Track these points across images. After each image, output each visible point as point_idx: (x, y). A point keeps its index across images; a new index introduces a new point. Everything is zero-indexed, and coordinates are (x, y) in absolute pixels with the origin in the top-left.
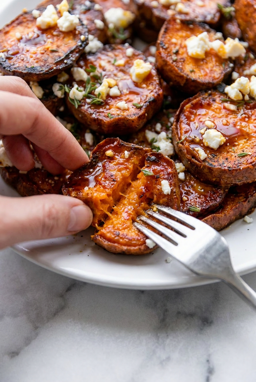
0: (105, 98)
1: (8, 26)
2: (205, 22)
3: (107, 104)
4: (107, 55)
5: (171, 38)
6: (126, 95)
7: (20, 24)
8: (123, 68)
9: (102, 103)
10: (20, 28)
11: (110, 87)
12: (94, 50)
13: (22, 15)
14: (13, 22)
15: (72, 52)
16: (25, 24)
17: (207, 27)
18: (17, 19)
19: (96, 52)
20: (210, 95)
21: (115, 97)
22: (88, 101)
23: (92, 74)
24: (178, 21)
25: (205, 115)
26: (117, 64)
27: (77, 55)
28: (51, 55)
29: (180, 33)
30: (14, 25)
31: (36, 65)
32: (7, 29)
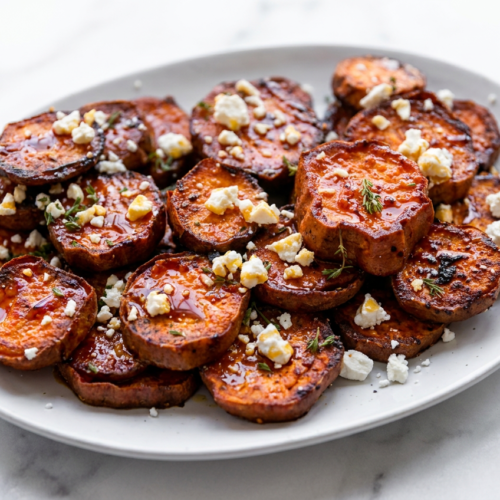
0: (83, 224)
1: (25, 121)
2: (255, 176)
3: (82, 231)
4: (122, 182)
5: (198, 181)
6: (108, 229)
7: (38, 122)
8: (126, 200)
9: (77, 228)
10: (36, 127)
11: (96, 215)
12: (110, 172)
13: (45, 114)
14: (33, 118)
15: (69, 166)
16: (43, 124)
17: (255, 182)
18: (39, 116)
19: (113, 175)
20: (196, 259)
21: (94, 227)
22: (64, 221)
23: (89, 196)
24: (218, 165)
25: (172, 277)
26: (123, 194)
27: (74, 170)
28: (47, 162)
29: (214, 180)
30: (33, 121)
31: (25, 168)
32: (23, 124)
